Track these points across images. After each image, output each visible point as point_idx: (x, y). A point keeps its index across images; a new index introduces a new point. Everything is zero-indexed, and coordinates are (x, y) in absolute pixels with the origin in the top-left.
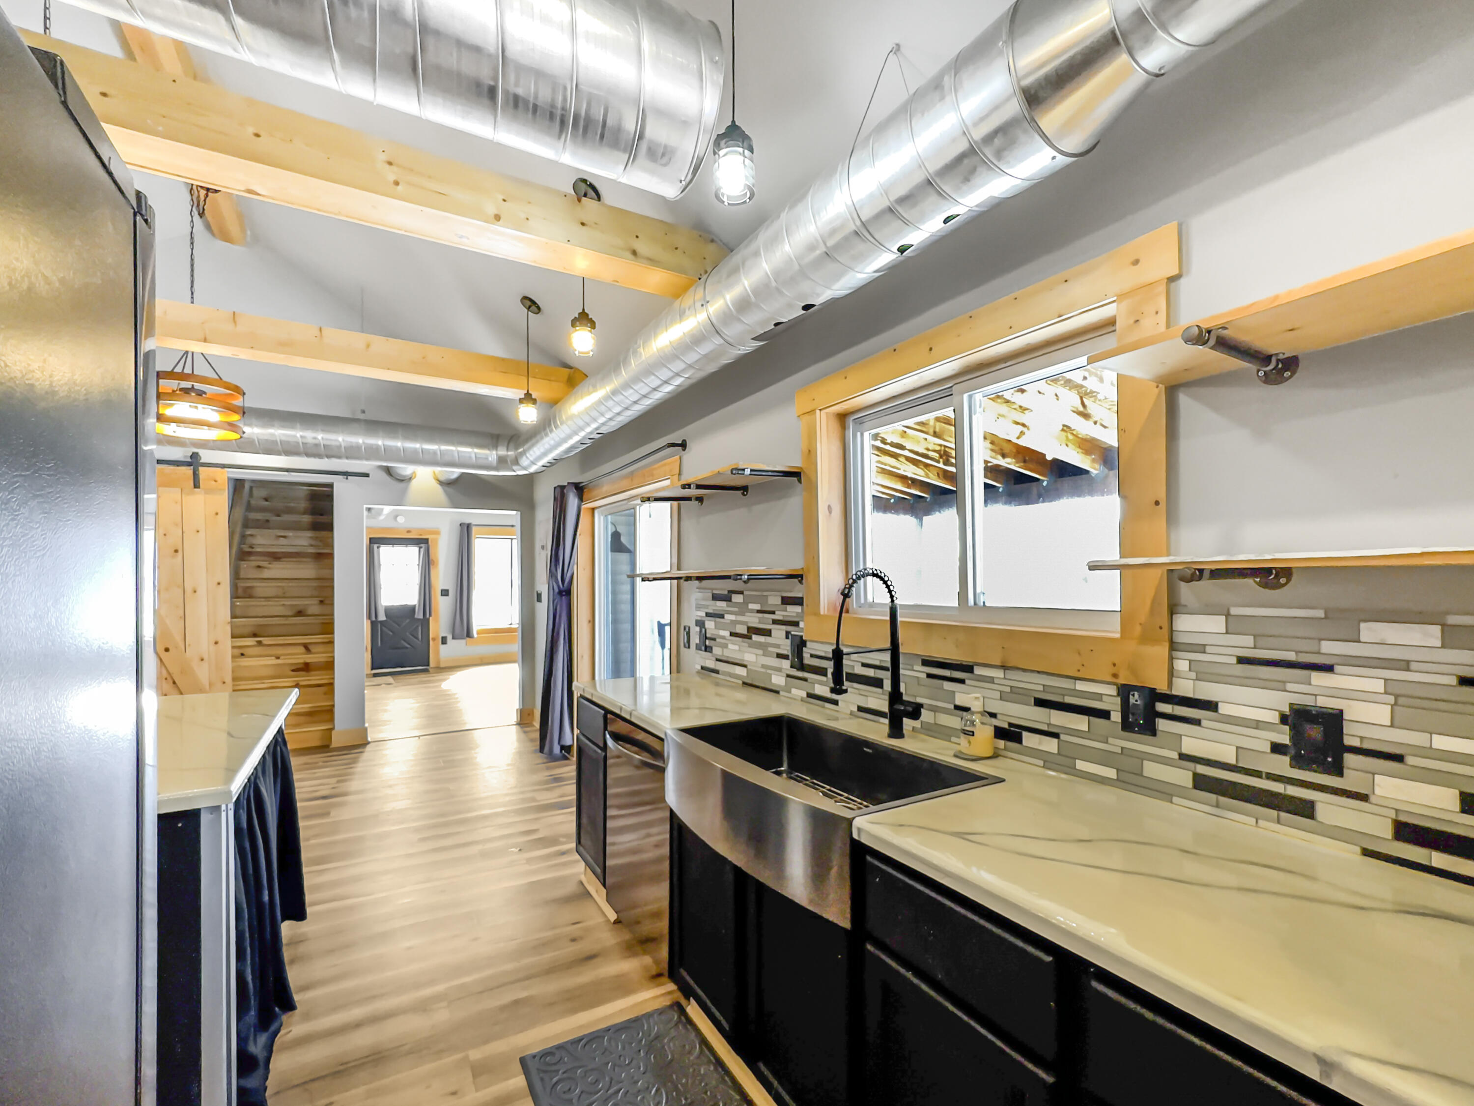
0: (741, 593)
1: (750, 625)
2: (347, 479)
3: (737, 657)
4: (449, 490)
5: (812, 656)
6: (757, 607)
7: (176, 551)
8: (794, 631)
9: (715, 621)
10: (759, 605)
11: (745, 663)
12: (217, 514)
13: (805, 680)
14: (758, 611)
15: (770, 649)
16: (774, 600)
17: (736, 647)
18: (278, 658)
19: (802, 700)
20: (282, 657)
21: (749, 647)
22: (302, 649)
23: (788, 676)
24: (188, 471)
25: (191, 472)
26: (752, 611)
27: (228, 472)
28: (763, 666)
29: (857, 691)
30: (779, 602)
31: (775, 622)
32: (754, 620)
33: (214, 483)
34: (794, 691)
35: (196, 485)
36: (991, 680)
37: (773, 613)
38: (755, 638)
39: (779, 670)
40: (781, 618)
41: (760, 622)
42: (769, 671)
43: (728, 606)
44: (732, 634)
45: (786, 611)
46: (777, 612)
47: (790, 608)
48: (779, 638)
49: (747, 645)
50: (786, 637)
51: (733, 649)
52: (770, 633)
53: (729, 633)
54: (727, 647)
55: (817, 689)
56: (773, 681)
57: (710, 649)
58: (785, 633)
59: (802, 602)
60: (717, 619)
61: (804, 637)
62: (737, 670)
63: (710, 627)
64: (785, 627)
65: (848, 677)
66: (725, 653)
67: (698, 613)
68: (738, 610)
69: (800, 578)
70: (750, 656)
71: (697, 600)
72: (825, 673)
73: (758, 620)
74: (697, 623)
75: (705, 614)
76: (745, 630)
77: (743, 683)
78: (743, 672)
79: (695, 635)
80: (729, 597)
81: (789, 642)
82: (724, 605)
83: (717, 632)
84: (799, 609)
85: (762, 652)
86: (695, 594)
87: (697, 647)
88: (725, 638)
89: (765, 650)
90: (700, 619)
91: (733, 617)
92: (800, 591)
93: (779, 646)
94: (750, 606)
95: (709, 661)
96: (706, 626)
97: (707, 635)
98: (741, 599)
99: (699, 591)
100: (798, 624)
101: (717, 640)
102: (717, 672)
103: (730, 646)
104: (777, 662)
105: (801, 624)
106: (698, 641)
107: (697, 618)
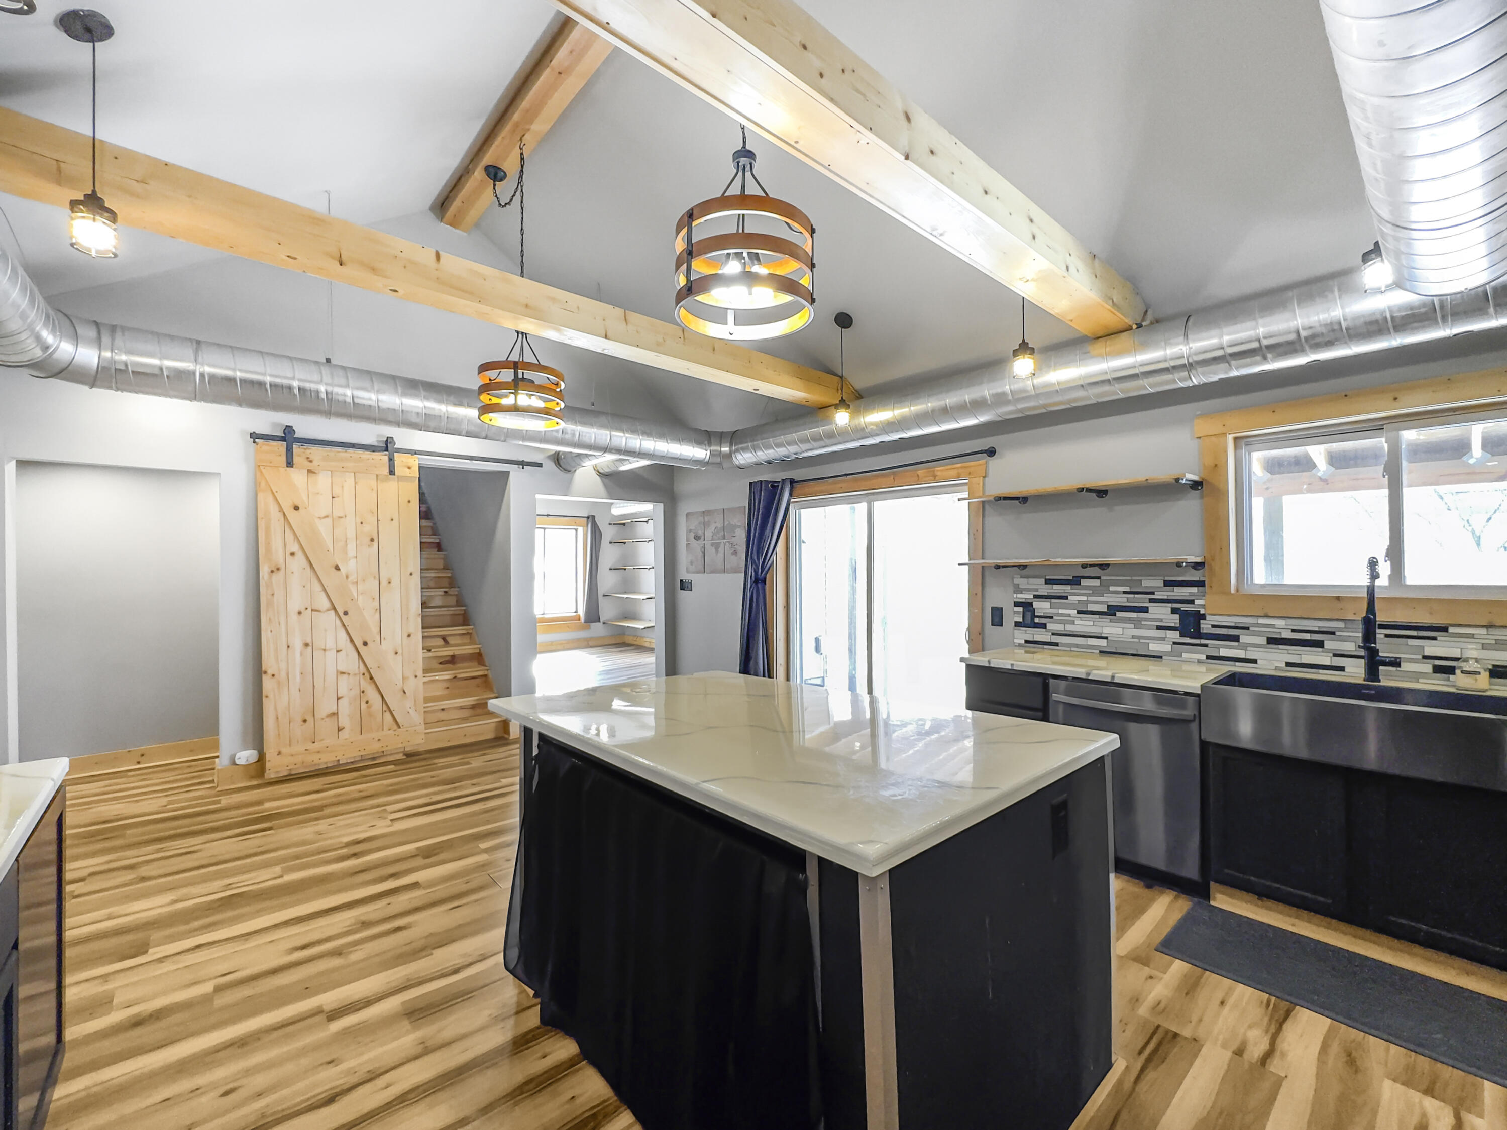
0: (1099, 577)
1: (1109, 604)
2: (523, 468)
3: (1095, 630)
4: (607, 481)
5: (1213, 626)
6: (1127, 589)
7: (372, 540)
8: (1186, 608)
9: (1051, 602)
10: (1129, 587)
11: (1104, 635)
12: (409, 502)
13: (1206, 646)
14: (1125, 593)
15: (1146, 623)
16: (1152, 583)
17: (1092, 623)
18: (430, 651)
19: (1199, 662)
20: (433, 650)
21: (1110, 622)
22: (440, 642)
23: (1174, 643)
24: (384, 458)
25: (386, 458)
26: (1115, 592)
27: (419, 458)
28: (1133, 637)
29: (1286, 652)
30: (1162, 585)
31: (1154, 601)
32: (1118, 600)
33: (407, 470)
34: (1184, 655)
35: (392, 472)
36: (1472, 636)
37: (1153, 593)
38: (1119, 614)
39: (1163, 639)
40: (1163, 597)
41: (1127, 601)
42: (1145, 641)
43: (1073, 589)
44: (1079, 612)
45: (1172, 591)
46: (1156, 593)
47: (1178, 589)
48: (1161, 614)
49: (1109, 620)
50: (1172, 613)
51: (1084, 625)
52: (1145, 610)
53: (1076, 611)
54: (1073, 623)
55: (1223, 653)
56: (1151, 649)
57: (1044, 626)
58: (1170, 610)
59: (1200, 584)
60: (1053, 600)
61: (1202, 612)
62: (1092, 641)
63: (1042, 607)
64: (1170, 605)
65: (1272, 641)
66: (1070, 628)
67: (1019, 596)
68: (1091, 592)
69: (1197, 566)
70: (1113, 629)
71: (1018, 585)
72: (1236, 639)
73: (1125, 600)
74: (1017, 604)
75: (1032, 597)
76: (1104, 608)
77: (1101, 652)
78: (1103, 643)
79: (1013, 615)
80: (1075, 581)
81: (1177, 616)
82: (1068, 588)
83: (1054, 611)
84: (1194, 590)
85: (1132, 626)
86: (1015, 579)
87: (1017, 624)
88: (1069, 615)
89: (1138, 624)
90: (1023, 600)
91: (1084, 598)
92: (1195, 576)
93: (1161, 620)
94: (1112, 588)
95: (1040, 635)
96: (1034, 607)
97: (1036, 614)
98: (1096, 582)
99: (1021, 577)
100: (1192, 602)
101: (1055, 617)
102: (1055, 644)
103: (1078, 622)
104: (1157, 633)
105: (1198, 602)
106: (1020, 619)
107: (1016, 600)
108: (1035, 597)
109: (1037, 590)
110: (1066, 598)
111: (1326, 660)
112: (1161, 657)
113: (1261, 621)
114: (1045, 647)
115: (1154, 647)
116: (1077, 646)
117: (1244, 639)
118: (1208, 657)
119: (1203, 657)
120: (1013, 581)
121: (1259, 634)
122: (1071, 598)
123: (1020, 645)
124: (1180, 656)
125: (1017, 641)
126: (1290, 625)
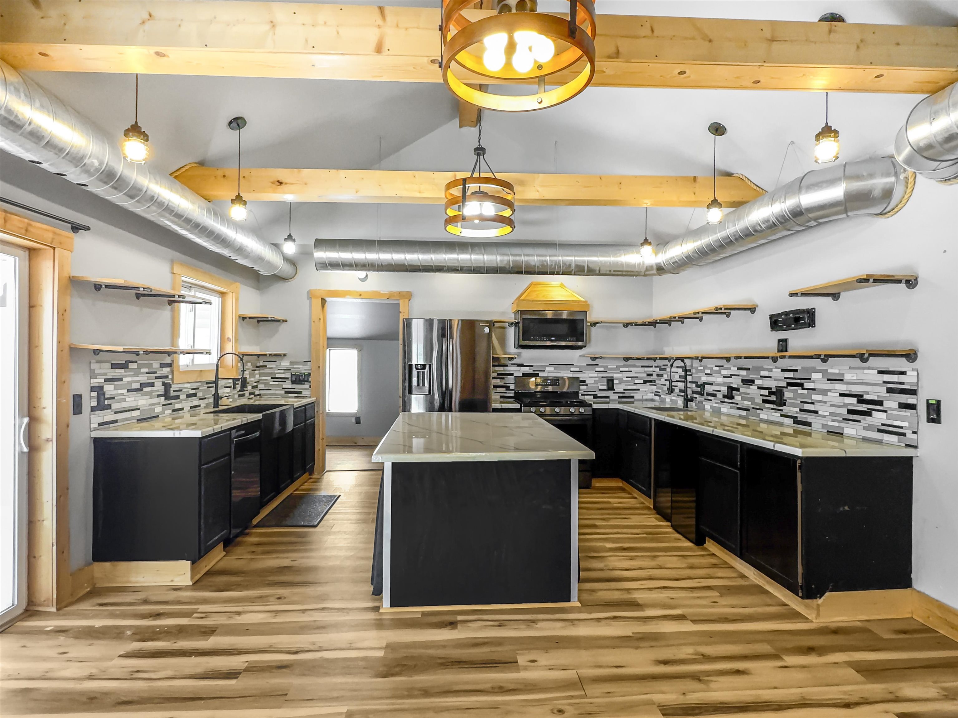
0: (136, 362)
1: (141, 382)
3: (134, 404)
5: (174, 391)
6: (147, 370)
8: (166, 381)
9: (114, 385)
11: (138, 407)
13: (171, 404)
14: (147, 373)
15: (153, 394)
16: (156, 365)
17: (133, 399)
23: (163, 405)
26: (143, 373)
28: (150, 405)
29: (190, 401)
30: (159, 366)
31: (156, 378)
32: (144, 379)
34: (166, 412)
37: (156, 373)
38: (145, 389)
39: (158, 404)
40: (159, 375)
41: (147, 380)
42: (153, 407)
43: (125, 371)
44: (129, 391)
45: (163, 370)
46: (158, 372)
47: (165, 369)
48: (159, 387)
49: (140, 395)
50: (163, 385)
51: (131, 400)
52: (152, 385)
53: (126, 390)
54: (124, 400)
56: (156, 411)
57: (109, 407)
58: (161, 383)
59: (170, 365)
60: (116, 383)
61: (171, 382)
62: (133, 414)
63: (109, 389)
64: (161, 380)
65: (189, 396)
66: (124, 405)
67: (95, 381)
68: (133, 373)
69: (169, 354)
70: (142, 401)
71: (94, 370)
72: (178, 397)
73: (146, 378)
74: (92, 389)
75: (103, 380)
76: (137, 386)
77: (138, 420)
78: (138, 413)
79: (90, 400)
80: (127, 366)
81: (163, 387)
82: (122, 371)
83: (115, 392)
84: (168, 369)
85: (148, 397)
86: (92, 364)
87: (93, 409)
88: (122, 395)
89: (150, 395)
90: (97, 385)
91: (129, 379)
92: (168, 360)
93: (158, 391)
94: (142, 370)
95: (108, 416)
96: (105, 390)
97: (106, 397)
98: (136, 366)
99: (97, 363)
100: (167, 377)
101: (116, 398)
102: (116, 421)
103: (127, 399)
104: (156, 400)
105: (170, 377)
106: (94, 403)
107: (92, 385)
108: (106, 380)
109: (106, 374)
110: (121, 380)
112: (158, 416)
113: (186, 385)
114: (111, 425)
115: (158, 410)
116: (125, 420)
118: (173, 411)
120: (90, 367)
122: (124, 379)
123: (95, 429)
124: (164, 414)
125: (93, 426)
126: (191, 386)
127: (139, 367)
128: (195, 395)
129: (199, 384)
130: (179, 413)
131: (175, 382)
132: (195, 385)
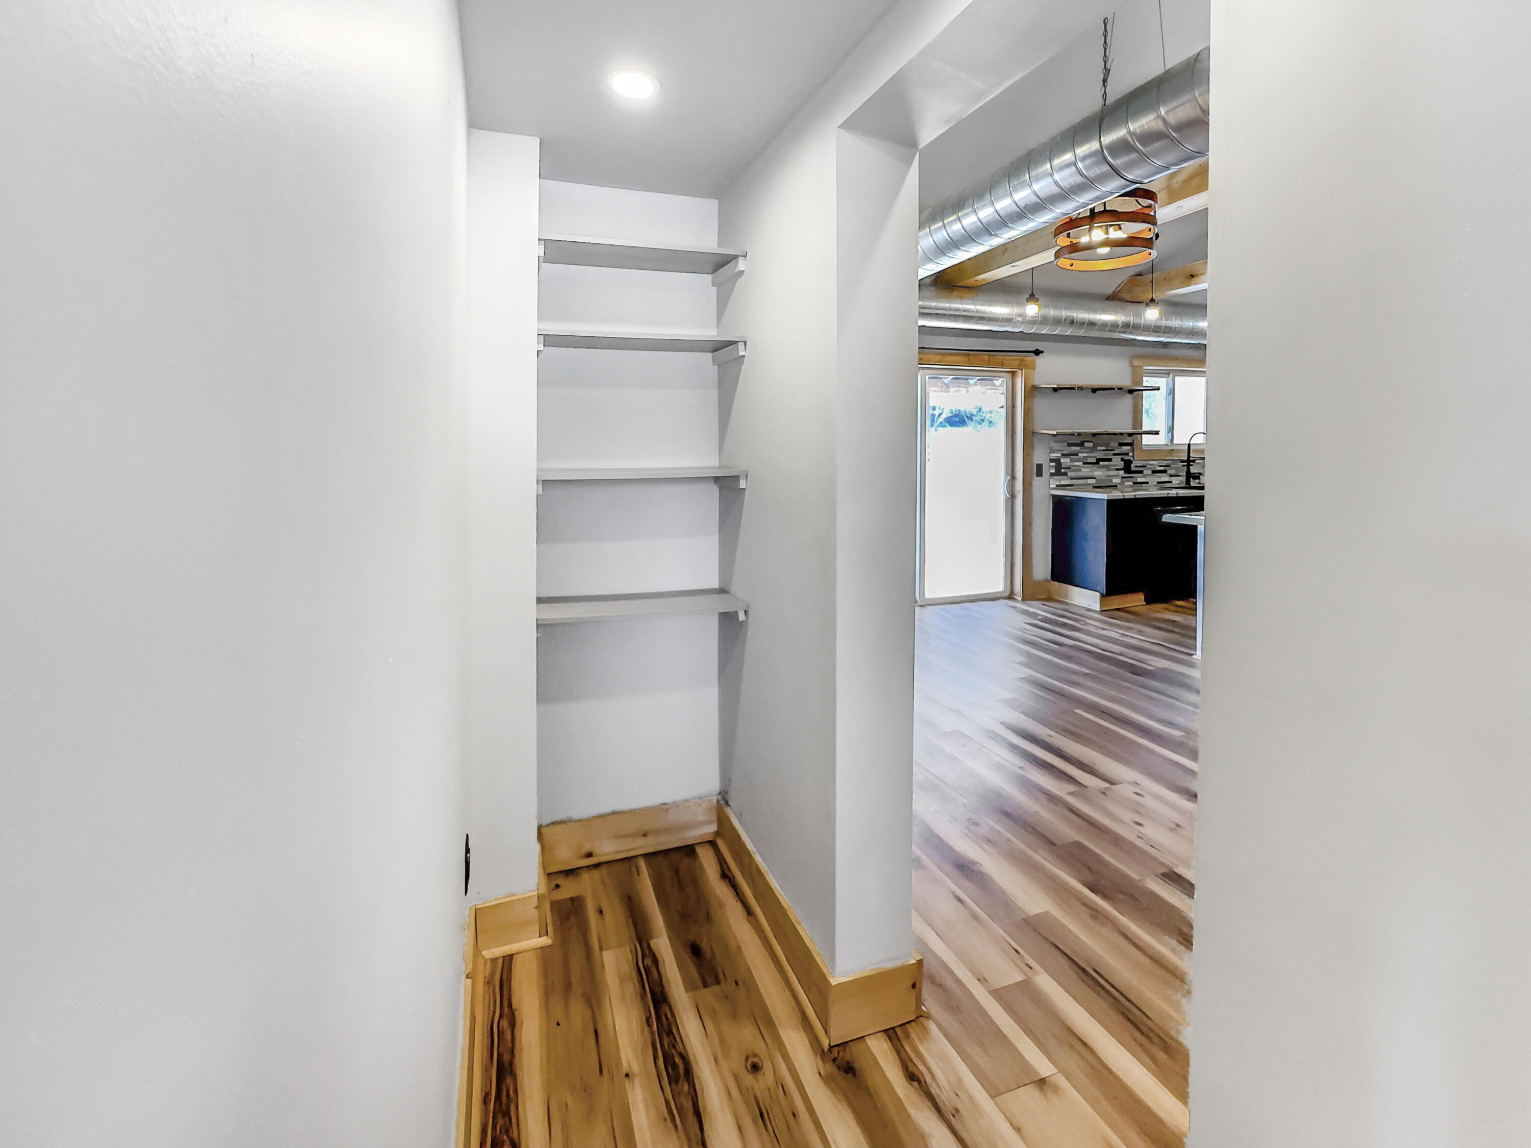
1: (1098, 457)
3: (1090, 474)
5: (1136, 467)
6: (1104, 448)
8: (1126, 458)
9: (1070, 459)
11: (1095, 477)
13: (1132, 477)
14: (1104, 450)
15: (1111, 467)
16: (1114, 444)
17: (1089, 470)
19: (1131, 486)
23: (1123, 478)
26: (1100, 450)
28: (1107, 476)
29: (1157, 476)
30: (1117, 445)
31: (1115, 454)
32: (1101, 455)
34: (1126, 483)
37: (1114, 450)
38: (1101, 463)
39: (1116, 476)
40: (1117, 452)
42: (1110, 478)
43: (1081, 449)
44: (1084, 463)
45: (1121, 448)
46: (1116, 450)
47: (1123, 448)
48: (1117, 462)
49: (1096, 467)
50: (1122, 461)
51: (1086, 471)
52: (1110, 460)
53: (1082, 463)
54: (1080, 470)
55: (1139, 480)
56: (1113, 481)
57: (1065, 474)
58: (1120, 459)
59: (1130, 444)
60: (1072, 457)
61: (1132, 459)
62: (1089, 481)
63: (1066, 461)
64: (1120, 456)
65: (1154, 472)
66: (1081, 474)
67: (1053, 455)
68: (1089, 450)
69: (1130, 435)
70: (1099, 472)
71: (1052, 447)
72: (1141, 472)
73: (1103, 455)
74: (1052, 461)
75: (1060, 455)
76: (1094, 460)
77: (1093, 486)
78: (1093, 481)
79: (1049, 469)
80: (1081, 444)
81: (1123, 463)
82: (1078, 448)
83: (1072, 464)
84: (1129, 448)
85: (1105, 469)
86: (1051, 444)
87: (1052, 475)
88: (1078, 466)
89: (1107, 468)
90: (1056, 458)
91: (1086, 455)
92: (1129, 440)
93: (1117, 465)
94: (1099, 448)
95: (1065, 481)
96: (1062, 462)
97: (1063, 466)
98: (1091, 445)
99: (1055, 442)
100: (1127, 454)
101: (1072, 468)
102: (1072, 485)
103: (1083, 470)
104: (1116, 473)
105: (1131, 454)
106: (1053, 471)
107: (1052, 458)
108: (1063, 455)
109: (1063, 450)
110: (1077, 455)
111: (1167, 479)
112: (1116, 486)
113: (1151, 462)
114: (1067, 487)
115: (1116, 481)
116: (1082, 485)
117: (1145, 472)
118: (1134, 483)
119: (1132, 483)
120: (1049, 445)
121: (1149, 469)
122: (1080, 454)
123: (1053, 489)
124: (1124, 484)
125: (1051, 486)
126: (1158, 463)
127: (1095, 446)
128: (1165, 472)
129: (1170, 462)
130: (1142, 486)
131: (1135, 459)
132: (1164, 463)
